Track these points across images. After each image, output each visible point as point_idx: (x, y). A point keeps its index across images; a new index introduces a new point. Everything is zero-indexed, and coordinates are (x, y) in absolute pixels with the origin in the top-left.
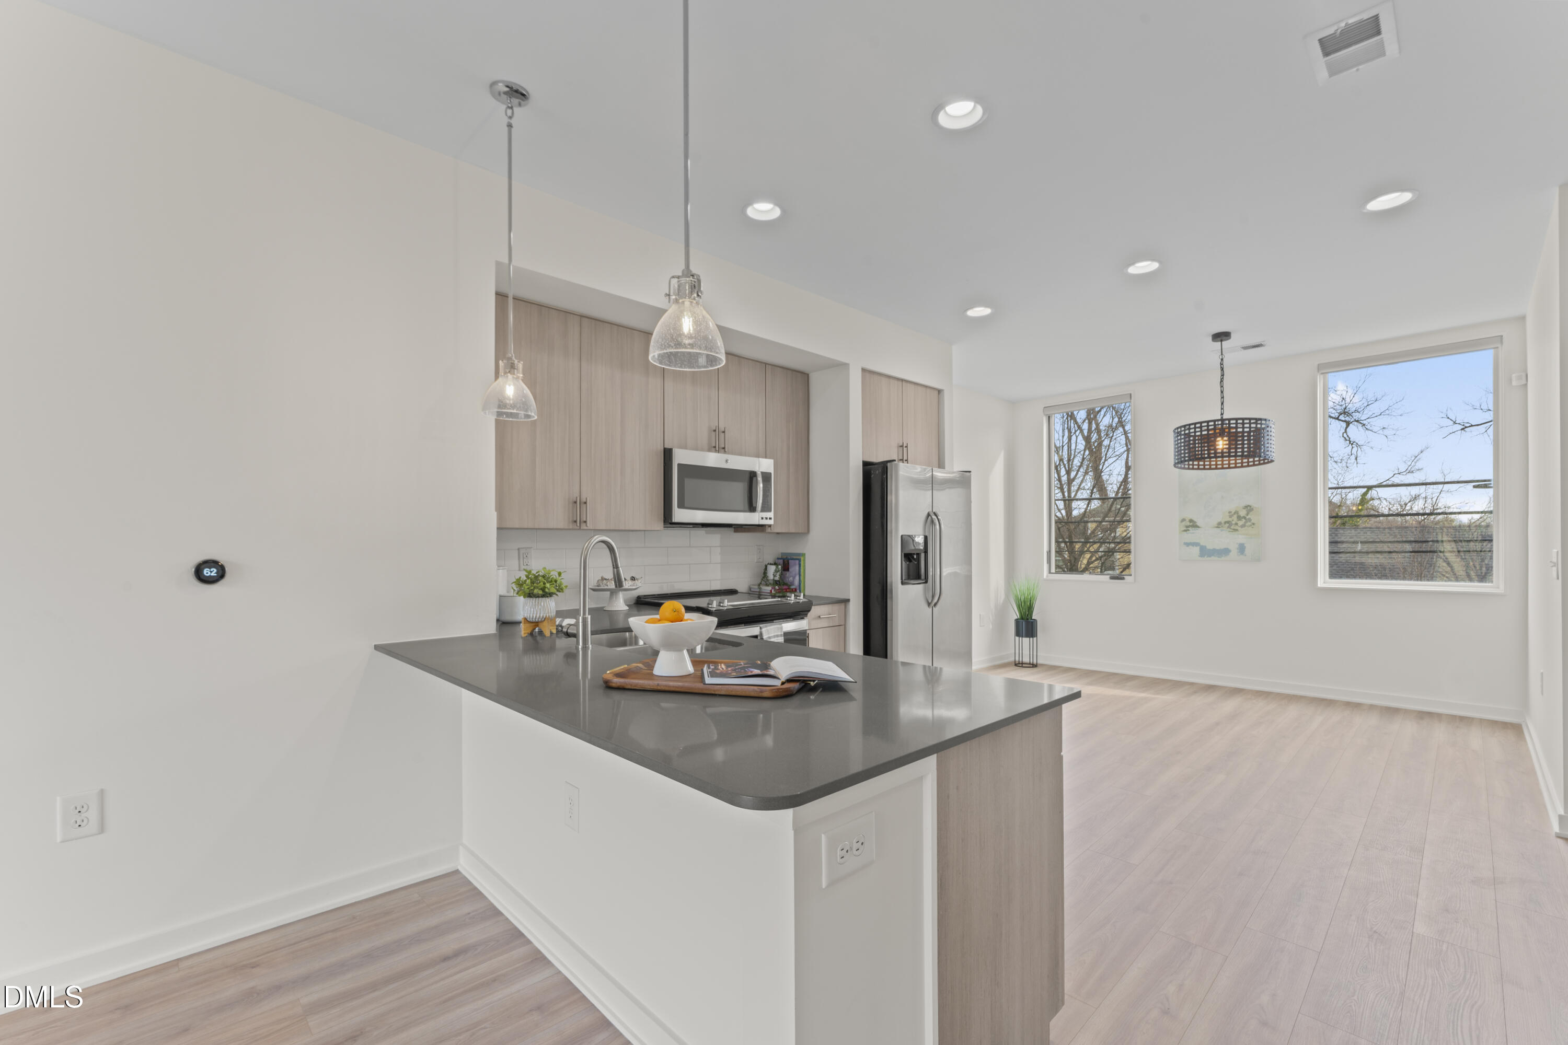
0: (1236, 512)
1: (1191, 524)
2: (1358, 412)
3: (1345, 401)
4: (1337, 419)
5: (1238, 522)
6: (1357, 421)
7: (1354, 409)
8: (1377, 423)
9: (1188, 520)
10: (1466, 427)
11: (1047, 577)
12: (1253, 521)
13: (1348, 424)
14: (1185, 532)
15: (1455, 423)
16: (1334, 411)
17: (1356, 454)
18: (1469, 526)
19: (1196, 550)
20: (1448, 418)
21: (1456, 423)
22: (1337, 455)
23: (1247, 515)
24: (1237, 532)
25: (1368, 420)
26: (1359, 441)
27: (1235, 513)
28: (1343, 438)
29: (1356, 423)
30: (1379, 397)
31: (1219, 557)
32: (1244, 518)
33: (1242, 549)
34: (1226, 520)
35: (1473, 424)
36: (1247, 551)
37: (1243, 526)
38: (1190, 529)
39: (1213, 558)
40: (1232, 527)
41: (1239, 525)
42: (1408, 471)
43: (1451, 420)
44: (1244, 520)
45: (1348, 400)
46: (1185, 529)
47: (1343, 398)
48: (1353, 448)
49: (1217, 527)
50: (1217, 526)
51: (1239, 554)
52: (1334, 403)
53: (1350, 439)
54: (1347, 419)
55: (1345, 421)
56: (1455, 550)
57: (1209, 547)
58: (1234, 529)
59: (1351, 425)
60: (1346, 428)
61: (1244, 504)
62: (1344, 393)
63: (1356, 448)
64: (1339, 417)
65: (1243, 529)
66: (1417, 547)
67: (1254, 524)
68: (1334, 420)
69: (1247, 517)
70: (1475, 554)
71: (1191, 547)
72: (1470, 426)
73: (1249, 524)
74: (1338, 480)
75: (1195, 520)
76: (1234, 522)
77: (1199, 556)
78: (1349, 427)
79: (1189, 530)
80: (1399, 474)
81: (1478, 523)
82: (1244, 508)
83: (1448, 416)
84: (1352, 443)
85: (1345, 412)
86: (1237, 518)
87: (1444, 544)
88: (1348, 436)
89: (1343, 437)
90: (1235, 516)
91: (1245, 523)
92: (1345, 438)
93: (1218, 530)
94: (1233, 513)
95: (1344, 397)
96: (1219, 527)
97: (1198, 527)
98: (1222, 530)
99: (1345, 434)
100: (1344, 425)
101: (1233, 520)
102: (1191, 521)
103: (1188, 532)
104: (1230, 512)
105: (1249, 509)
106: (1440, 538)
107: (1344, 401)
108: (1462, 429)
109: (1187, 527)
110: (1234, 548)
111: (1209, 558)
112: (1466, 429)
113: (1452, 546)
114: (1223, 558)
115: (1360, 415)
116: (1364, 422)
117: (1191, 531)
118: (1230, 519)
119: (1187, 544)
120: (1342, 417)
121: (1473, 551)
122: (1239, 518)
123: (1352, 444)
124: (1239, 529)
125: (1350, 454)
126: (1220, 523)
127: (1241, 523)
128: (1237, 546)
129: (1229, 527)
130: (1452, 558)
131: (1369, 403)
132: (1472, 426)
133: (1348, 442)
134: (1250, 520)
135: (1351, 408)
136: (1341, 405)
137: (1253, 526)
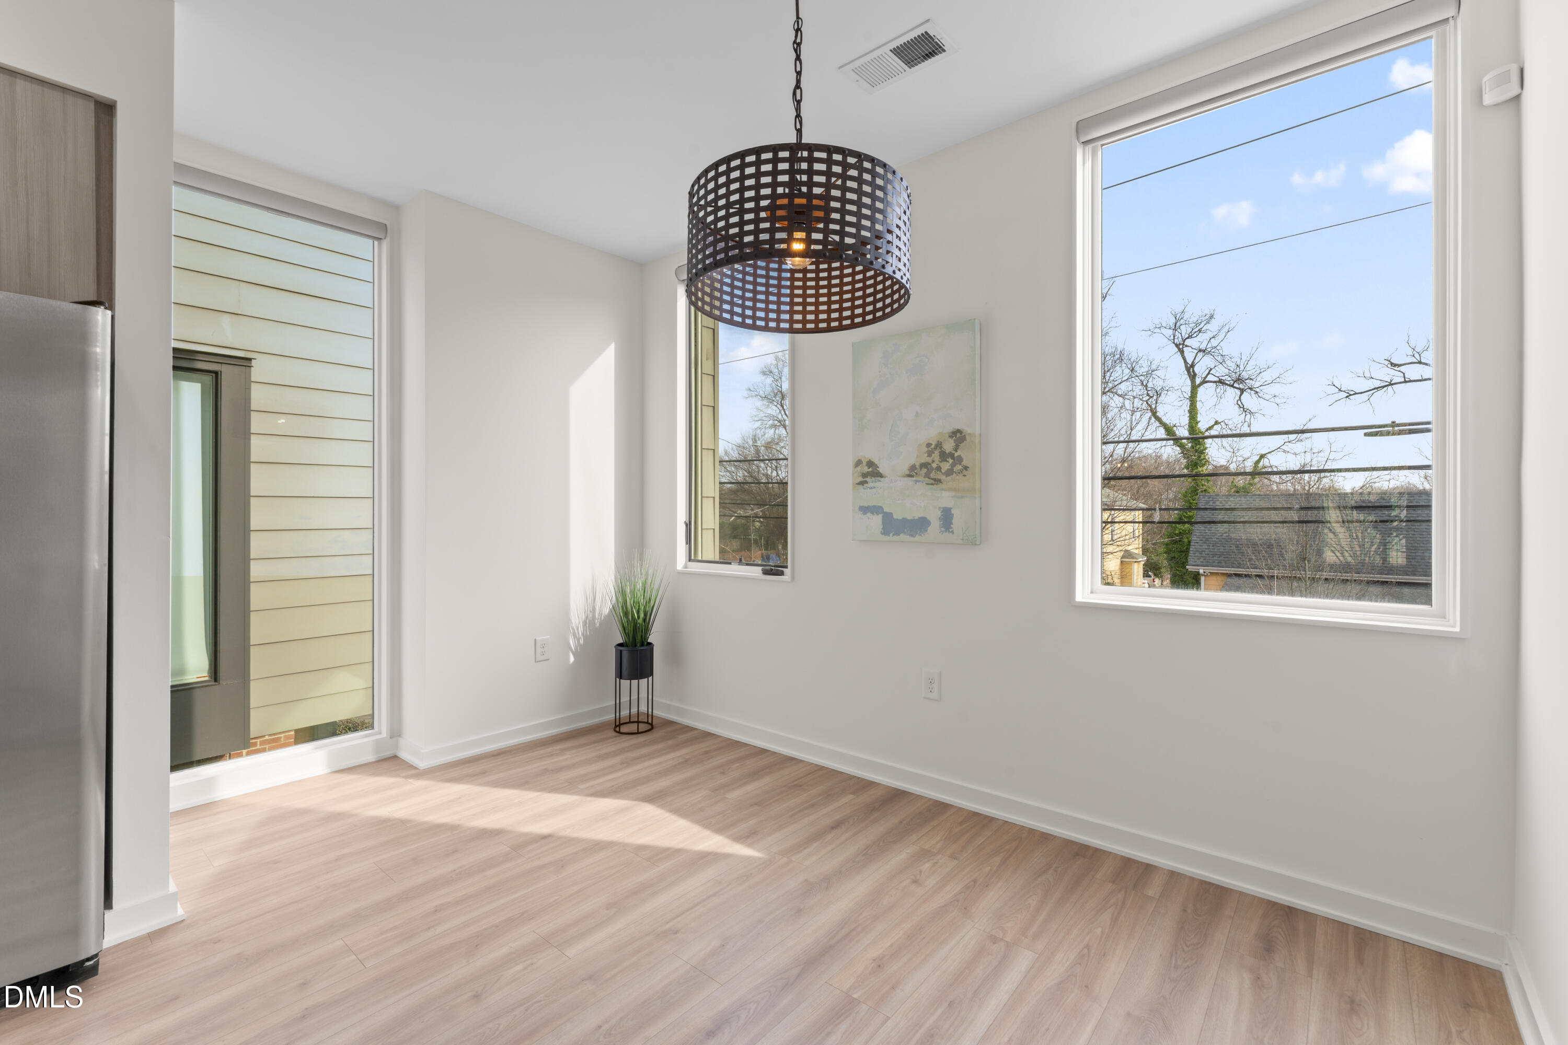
0: (939, 445)
1: (870, 470)
2: (1251, 379)
3: (1240, 368)
4: (1232, 386)
5: (942, 465)
6: (1251, 389)
7: (1248, 377)
8: (1268, 391)
9: (864, 463)
10: (1351, 395)
11: (686, 567)
12: (964, 463)
13: (1242, 391)
14: (861, 487)
15: (1340, 390)
16: (1229, 379)
17: (1249, 422)
18: (1352, 494)
19: (877, 520)
20: (1334, 385)
21: (1342, 391)
22: (1232, 422)
23: (956, 450)
24: (940, 486)
25: (1261, 388)
26: (1252, 408)
27: (937, 446)
28: (1238, 406)
29: (1249, 391)
30: (1271, 364)
31: (912, 536)
32: (951, 455)
33: (947, 517)
34: (923, 461)
35: (1357, 392)
36: (957, 523)
37: (949, 473)
38: (868, 479)
39: (903, 537)
40: (932, 475)
41: (943, 471)
42: (1297, 440)
43: (1337, 387)
44: (951, 461)
45: (1242, 367)
46: (861, 479)
47: (1238, 366)
48: (1246, 415)
49: (909, 476)
50: (907, 473)
51: (943, 529)
52: (1229, 370)
53: (1244, 406)
54: (1241, 386)
55: (1239, 389)
56: (1341, 520)
57: (897, 515)
58: (935, 480)
59: (1245, 392)
60: (1241, 395)
61: (950, 428)
62: (1238, 360)
63: (1249, 415)
64: (1233, 384)
65: (949, 478)
66: (1303, 515)
67: (966, 468)
68: (1229, 387)
69: (956, 455)
70: (1358, 524)
71: (869, 514)
72: (1354, 394)
73: (959, 467)
74: (1234, 447)
75: (876, 461)
76: (934, 465)
77: (882, 534)
78: (1243, 395)
79: (866, 482)
80: (1289, 442)
81: (1361, 491)
82: (951, 437)
83: (1334, 383)
84: (1245, 410)
85: (1239, 380)
86: (940, 456)
87: (1330, 512)
88: (1242, 403)
89: (1237, 404)
90: (937, 453)
91: (953, 465)
92: (1239, 405)
93: (910, 481)
94: (933, 447)
95: (1239, 364)
96: (912, 476)
97: (881, 476)
98: (916, 481)
99: (1239, 402)
100: (1238, 392)
101: (933, 462)
102: (870, 464)
103: (866, 485)
104: (929, 445)
105: (958, 436)
106: (1325, 505)
107: (1238, 368)
108: (1347, 397)
109: (864, 475)
110: (934, 517)
111: (896, 538)
112: (1350, 397)
113: (1338, 514)
114: (918, 538)
115: (1254, 382)
116: (1258, 390)
117: (870, 485)
118: (929, 460)
119: (865, 510)
120: (1236, 385)
121: (1357, 522)
122: (944, 456)
123: (1246, 412)
124: (943, 477)
125: (1244, 421)
126: (913, 468)
127: (946, 466)
128: (939, 513)
129: (927, 475)
130: (1338, 528)
131: (1262, 370)
132: (1356, 394)
133: (1242, 409)
134: (960, 460)
135: (1245, 375)
136: (1236, 373)
137: (965, 472)
